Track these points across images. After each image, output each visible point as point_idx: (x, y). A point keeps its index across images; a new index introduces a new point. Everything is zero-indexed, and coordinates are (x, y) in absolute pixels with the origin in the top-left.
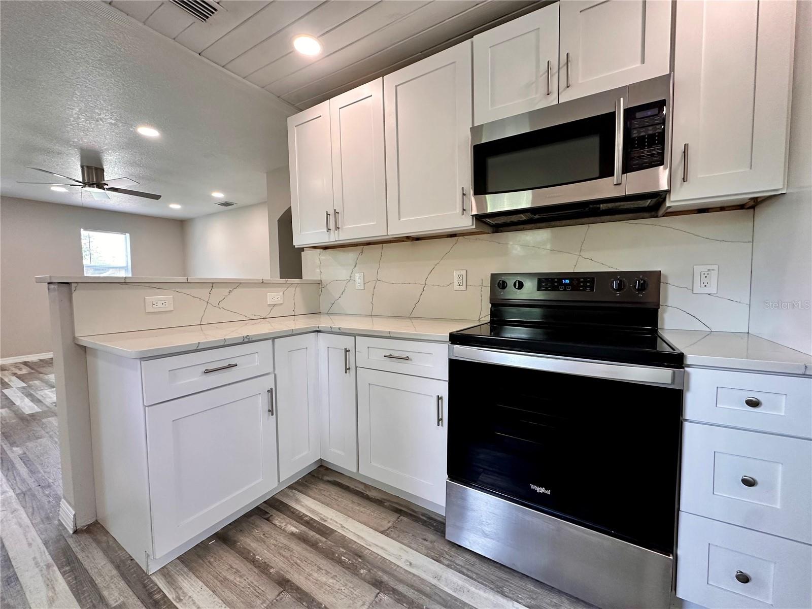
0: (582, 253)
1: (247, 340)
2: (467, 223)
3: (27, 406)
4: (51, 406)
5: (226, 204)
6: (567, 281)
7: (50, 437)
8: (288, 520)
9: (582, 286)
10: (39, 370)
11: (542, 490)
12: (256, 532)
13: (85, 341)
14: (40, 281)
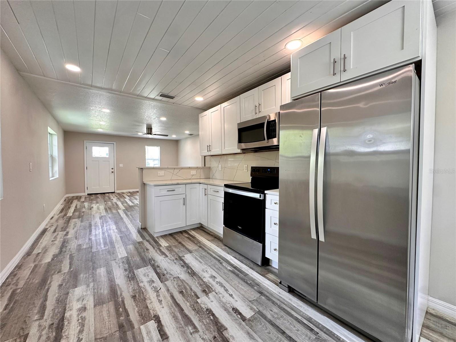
0: (276, 161)
1: (178, 184)
2: (239, 151)
3: (131, 204)
4: (136, 204)
5: (191, 135)
6: (269, 170)
7: (136, 211)
8: (186, 234)
9: (272, 172)
10: (133, 194)
11: (240, 228)
12: (178, 235)
13: (145, 182)
14: (137, 167)
